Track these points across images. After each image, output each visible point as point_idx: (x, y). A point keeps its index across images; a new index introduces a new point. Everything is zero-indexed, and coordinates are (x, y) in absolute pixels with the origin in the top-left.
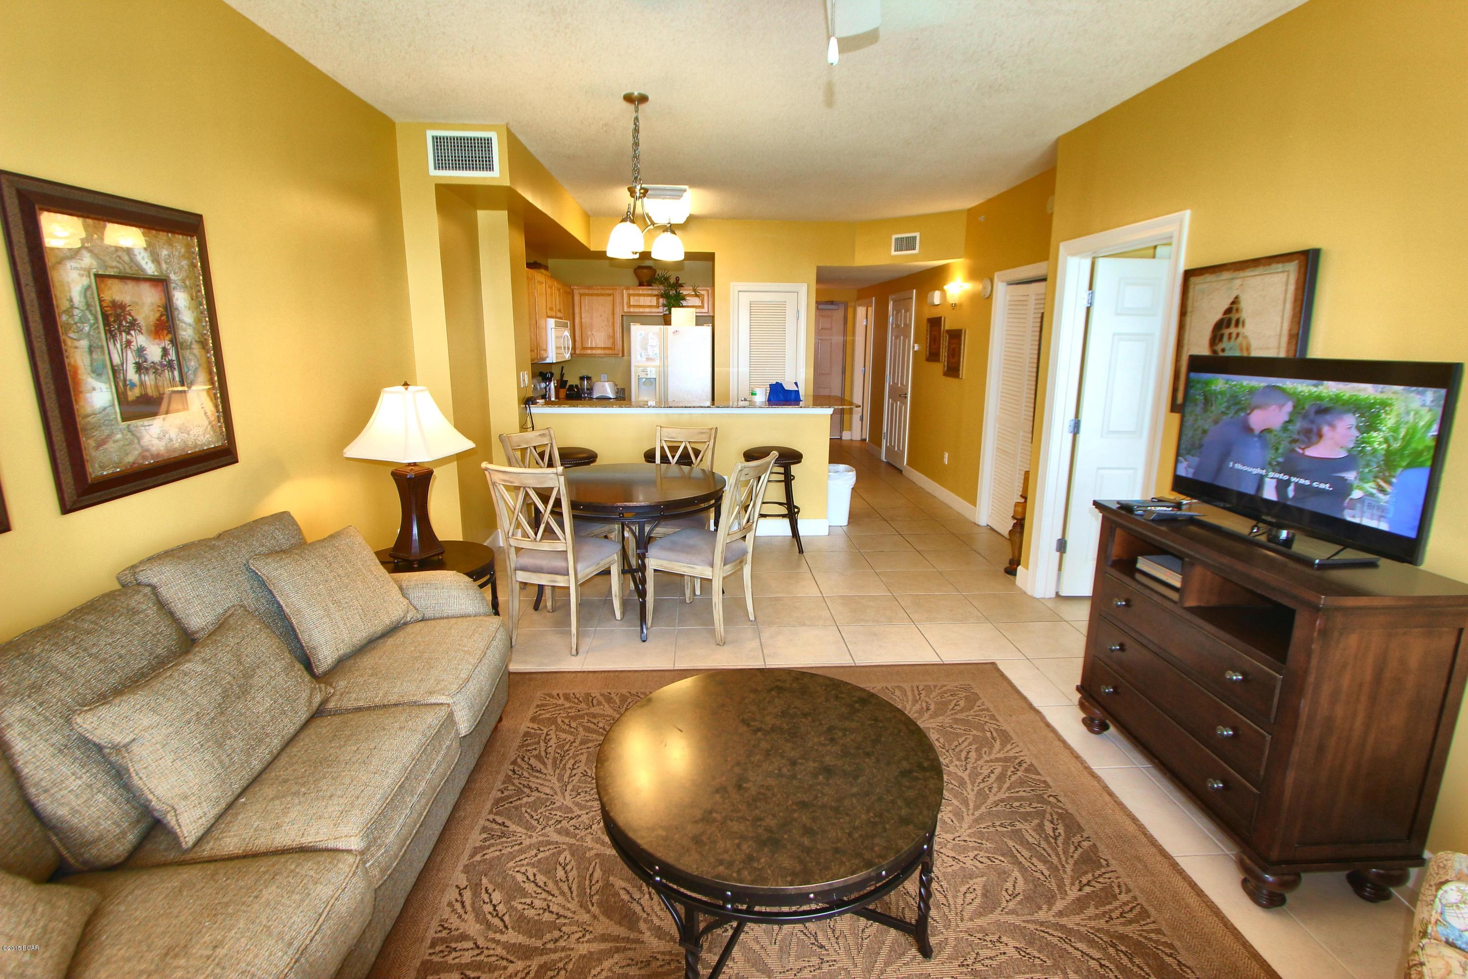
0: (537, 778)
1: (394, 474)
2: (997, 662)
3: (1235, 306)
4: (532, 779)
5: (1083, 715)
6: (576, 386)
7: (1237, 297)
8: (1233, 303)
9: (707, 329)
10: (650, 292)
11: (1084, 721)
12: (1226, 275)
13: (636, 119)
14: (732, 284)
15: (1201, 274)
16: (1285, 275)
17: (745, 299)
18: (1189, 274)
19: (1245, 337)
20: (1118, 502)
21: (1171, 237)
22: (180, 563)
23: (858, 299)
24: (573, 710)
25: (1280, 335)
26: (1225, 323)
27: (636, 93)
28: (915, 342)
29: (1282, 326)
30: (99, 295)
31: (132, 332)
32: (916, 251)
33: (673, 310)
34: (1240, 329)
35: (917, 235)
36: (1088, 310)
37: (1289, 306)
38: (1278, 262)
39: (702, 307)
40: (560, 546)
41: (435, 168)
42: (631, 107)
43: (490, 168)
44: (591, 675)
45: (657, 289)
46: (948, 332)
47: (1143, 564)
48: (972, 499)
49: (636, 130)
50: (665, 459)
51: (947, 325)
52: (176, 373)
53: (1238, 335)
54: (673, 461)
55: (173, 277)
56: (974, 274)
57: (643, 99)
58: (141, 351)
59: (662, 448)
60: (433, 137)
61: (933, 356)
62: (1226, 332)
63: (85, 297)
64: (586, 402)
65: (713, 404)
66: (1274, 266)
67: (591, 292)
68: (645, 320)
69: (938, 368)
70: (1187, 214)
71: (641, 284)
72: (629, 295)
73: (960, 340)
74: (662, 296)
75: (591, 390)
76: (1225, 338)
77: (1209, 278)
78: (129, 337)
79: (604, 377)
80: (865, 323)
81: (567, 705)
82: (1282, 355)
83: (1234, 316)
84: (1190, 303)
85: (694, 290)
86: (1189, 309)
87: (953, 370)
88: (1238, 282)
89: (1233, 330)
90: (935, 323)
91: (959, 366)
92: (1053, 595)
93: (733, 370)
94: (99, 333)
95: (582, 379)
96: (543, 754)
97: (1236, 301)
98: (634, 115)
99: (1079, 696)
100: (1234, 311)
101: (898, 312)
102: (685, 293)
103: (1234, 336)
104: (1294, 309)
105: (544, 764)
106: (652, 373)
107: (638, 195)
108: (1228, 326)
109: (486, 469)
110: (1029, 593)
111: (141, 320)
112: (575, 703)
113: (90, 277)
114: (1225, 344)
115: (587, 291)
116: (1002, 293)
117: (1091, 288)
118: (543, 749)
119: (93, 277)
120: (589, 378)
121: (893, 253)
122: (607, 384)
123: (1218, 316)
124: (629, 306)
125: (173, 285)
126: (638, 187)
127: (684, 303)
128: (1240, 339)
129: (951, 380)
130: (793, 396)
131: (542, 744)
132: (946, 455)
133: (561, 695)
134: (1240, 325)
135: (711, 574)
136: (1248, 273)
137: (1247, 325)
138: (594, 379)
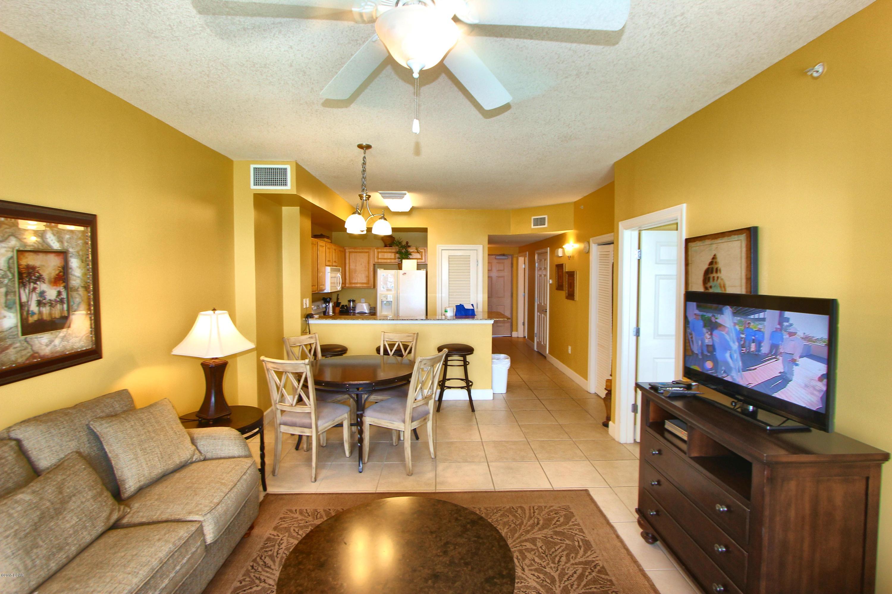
0: (267, 572)
1: (203, 364)
2: (589, 489)
3: (714, 260)
4: (263, 573)
5: (641, 530)
6: (346, 306)
7: (715, 255)
8: (713, 258)
9: (423, 272)
10: (390, 250)
11: (642, 535)
12: (708, 242)
13: (365, 157)
14: (438, 246)
15: (694, 241)
16: (739, 242)
17: (446, 254)
18: (688, 241)
19: (722, 279)
20: (650, 385)
21: (677, 219)
22: (41, 425)
23: (519, 253)
24: (303, 522)
25: (741, 279)
26: (710, 270)
27: (364, 144)
28: (550, 279)
29: (741, 273)
30: (18, 262)
31: (38, 283)
32: (546, 226)
33: (403, 261)
34: (719, 275)
35: (546, 216)
36: (639, 260)
37: (744, 261)
38: (735, 235)
39: (421, 259)
40: (306, 409)
41: (254, 185)
42: (362, 151)
43: (286, 185)
44: (321, 496)
45: (395, 249)
46: (567, 272)
47: (669, 425)
48: (585, 375)
49: (364, 163)
50: (386, 352)
51: (567, 269)
52: (65, 306)
53: (718, 278)
54: (391, 354)
55: (71, 250)
56: (579, 239)
57: (369, 147)
58: (42, 294)
59: (385, 345)
60: (254, 168)
61: (559, 287)
62: (711, 276)
63: (8, 263)
64: (352, 316)
65: (427, 318)
66: (733, 237)
67: (356, 250)
68: (386, 266)
69: (563, 294)
70: (684, 205)
71: (386, 246)
72: (378, 252)
73: (574, 278)
74: (397, 253)
75: (354, 308)
76: (711, 280)
77: (698, 243)
78: (35, 286)
79: (363, 300)
80: (524, 267)
81: (300, 517)
82: (743, 292)
83: (715, 266)
84: (690, 258)
85: (417, 249)
86: (690, 262)
87: (571, 296)
88: (714, 246)
89: (714, 275)
90: (560, 267)
91: (574, 293)
92: (632, 441)
93: (438, 295)
94: (14, 284)
95: (350, 301)
96: (275, 554)
97: (714, 258)
98: (363, 155)
99: (637, 516)
100: (714, 264)
101: (541, 260)
102: (411, 251)
103: (716, 278)
104: (747, 263)
105: (274, 561)
106: (390, 298)
107: (364, 199)
108: (712, 273)
109: (263, 361)
110: (617, 440)
111: (45, 275)
112: (305, 517)
113: (13, 252)
114: (711, 283)
115: (353, 250)
116: (595, 250)
117: (639, 248)
118: (276, 550)
119: (15, 252)
120: (354, 301)
121: (533, 227)
122: (364, 304)
123: (706, 266)
124: (378, 258)
125: (70, 255)
126: (365, 195)
127: (411, 257)
128: (719, 280)
129: (570, 302)
130: (470, 313)
131: (277, 546)
132: (570, 348)
133: (298, 511)
134: (719, 272)
135: (403, 427)
136: (719, 241)
137: (722, 272)
138: (356, 302)
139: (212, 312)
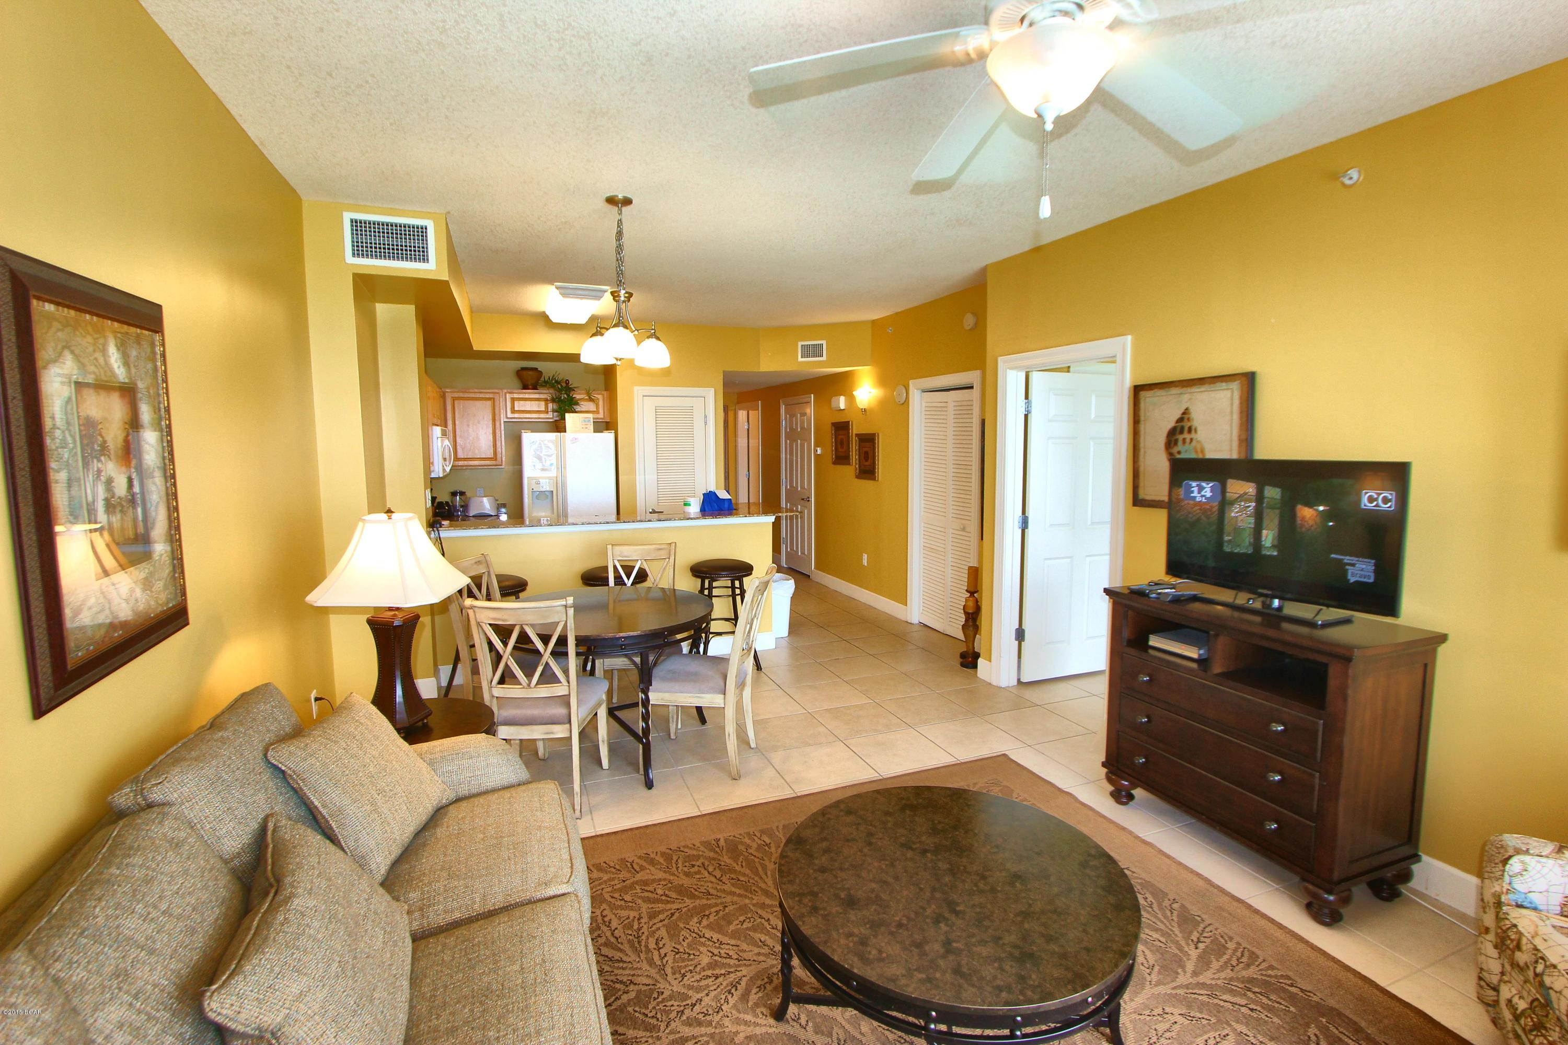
0: (623, 969)
1: (370, 622)
2: (1007, 753)
3: (1186, 416)
4: (616, 972)
6: (447, 503)
7: (1187, 409)
8: (1184, 413)
9: (609, 436)
10: (537, 396)
11: (1112, 794)
12: (1174, 391)
13: (620, 220)
14: (636, 388)
15: (1151, 389)
16: (1228, 393)
17: (650, 404)
18: (1138, 390)
19: (1198, 442)
21: (1115, 357)
23: (738, 403)
24: (616, 882)
25: (1231, 440)
26: (1178, 429)
27: (620, 196)
28: (816, 445)
29: (1231, 434)
30: (78, 413)
31: (103, 458)
32: (824, 358)
33: (567, 415)
34: (1193, 435)
35: (824, 342)
36: (1026, 416)
37: (1236, 417)
38: (1222, 382)
39: (597, 412)
40: (559, 690)
41: (354, 255)
42: (615, 209)
43: (425, 259)
44: (613, 837)
45: (545, 394)
46: (857, 435)
47: (1155, 641)
48: (902, 597)
49: (620, 234)
51: (855, 430)
52: (139, 510)
53: (1191, 440)
54: (629, 583)
55: (140, 385)
56: (883, 380)
57: (627, 202)
58: (109, 482)
60: (352, 221)
61: (841, 458)
62: (1180, 437)
63: (66, 413)
64: (460, 522)
65: (618, 519)
66: (1218, 384)
67: (466, 395)
68: (536, 427)
69: (849, 471)
70: (1129, 338)
71: (525, 387)
72: (513, 400)
73: (874, 444)
74: (553, 400)
75: (465, 507)
76: (1180, 442)
77: (1158, 392)
78: (100, 465)
79: (481, 491)
80: (746, 427)
81: (605, 877)
82: (1235, 456)
83: (1186, 425)
84: (1142, 413)
85: (589, 394)
86: (1142, 418)
87: (868, 471)
88: (1186, 397)
89: (1186, 435)
90: (841, 428)
91: (874, 468)
92: (1015, 683)
93: (639, 479)
94: (77, 461)
95: (454, 494)
96: (613, 940)
97: (1186, 412)
98: (619, 217)
100: (1186, 420)
101: (792, 416)
102: (578, 397)
103: (1188, 441)
104: (1241, 418)
105: (621, 950)
106: (546, 486)
107: (622, 299)
108: (1182, 432)
109: (472, 607)
110: (994, 684)
111: (110, 441)
112: (613, 873)
113: (70, 386)
114: (1180, 447)
115: (461, 395)
116: (918, 402)
117: (1027, 397)
118: (608, 934)
119: (73, 386)
120: (462, 494)
121: (800, 359)
122: (485, 500)
123: (1172, 424)
124: (513, 411)
125: (140, 395)
126: (623, 292)
127: (578, 408)
128: (1194, 443)
129: (867, 484)
130: (726, 505)
131: (604, 928)
132: (865, 557)
134: (1193, 432)
135: (722, 701)
136: (1195, 389)
137: (1199, 432)
138: (468, 494)
139: (384, 516)
